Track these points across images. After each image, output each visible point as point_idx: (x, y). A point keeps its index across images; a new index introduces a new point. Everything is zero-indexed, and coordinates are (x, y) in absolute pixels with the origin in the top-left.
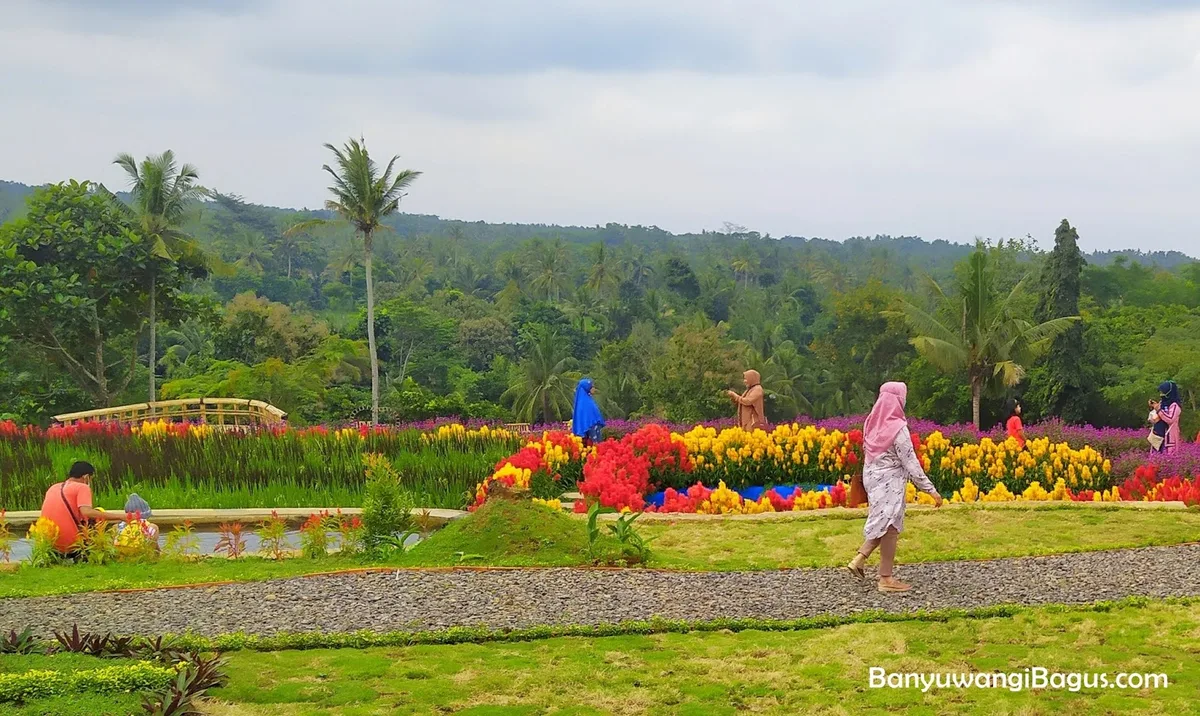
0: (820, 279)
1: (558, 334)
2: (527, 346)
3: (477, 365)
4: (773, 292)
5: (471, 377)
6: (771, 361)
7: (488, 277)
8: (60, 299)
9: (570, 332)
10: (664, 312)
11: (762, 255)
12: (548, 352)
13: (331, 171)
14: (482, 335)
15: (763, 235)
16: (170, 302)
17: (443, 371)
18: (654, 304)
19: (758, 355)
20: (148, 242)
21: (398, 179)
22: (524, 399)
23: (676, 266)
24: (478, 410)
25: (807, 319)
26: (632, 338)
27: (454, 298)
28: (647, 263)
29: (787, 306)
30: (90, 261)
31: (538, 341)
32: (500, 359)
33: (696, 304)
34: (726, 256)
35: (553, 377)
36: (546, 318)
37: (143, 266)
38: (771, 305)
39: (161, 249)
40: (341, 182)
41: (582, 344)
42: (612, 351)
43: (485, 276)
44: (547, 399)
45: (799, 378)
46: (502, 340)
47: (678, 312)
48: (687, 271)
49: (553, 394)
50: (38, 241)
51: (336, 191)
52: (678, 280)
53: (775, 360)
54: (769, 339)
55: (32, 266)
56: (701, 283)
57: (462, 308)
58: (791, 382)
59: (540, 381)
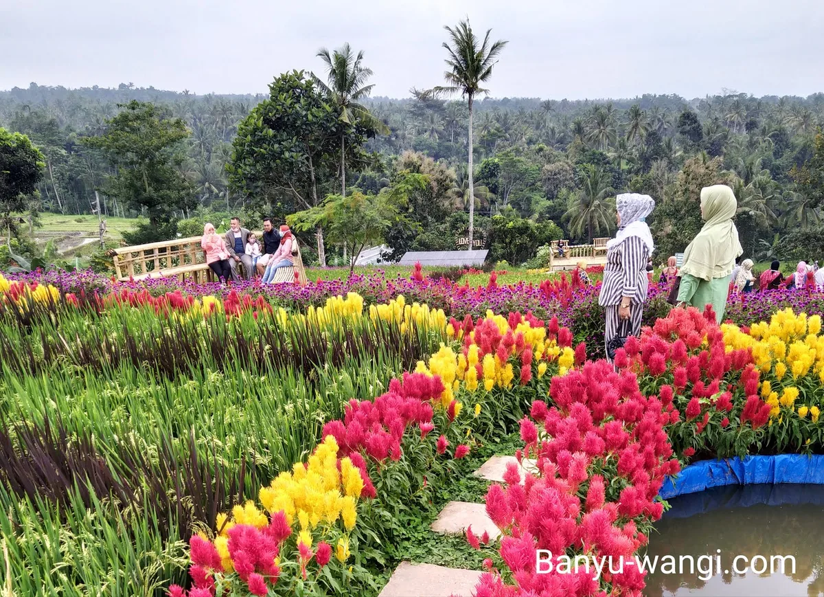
0: (790, 124)
1: (604, 171)
2: (582, 181)
3: (550, 196)
4: (754, 134)
5: (547, 203)
6: (751, 185)
7: (564, 136)
8: (287, 154)
9: (612, 170)
10: (675, 153)
11: (747, 109)
12: (595, 184)
13: (448, 47)
14: (555, 174)
15: (749, 96)
16: (355, 155)
17: (529, 200)
18: (669, 146)
19: (742, 181)
20: (338, 112)
21: (492, 49)
22: (576, 218)
23: (688, 118)
24: (540, 228)
25: (777, 154)
26: (653, 172)
27: (541, 150)
28: (667, 119)
29: (764, 145)
30: (304, 127)
31: (589, 176)
32: (564, 191)
33: (699, 146)
34: (722, 110)
35: (596, 202)
36: (596, 161)
37: (334, 130)
38: (752, 145)
39: (345, 117)
40: (454, 56)
41: (619, 178)
42: (637, 182)
43: (562, 134)
44: (592, 218)
45: (770, 199)
46: (568, 177)
47: (686, 151)
48: (696, 122)
49: (596, 215)
50: (275, 115)
51: (451, 63)
52: (688, 128)
53: (755, 185)
54: (751, 168)
55: (271, 132)
56: (705, 130)
57: (545, 156)
58: (764, 201)
59: (588, 205)
